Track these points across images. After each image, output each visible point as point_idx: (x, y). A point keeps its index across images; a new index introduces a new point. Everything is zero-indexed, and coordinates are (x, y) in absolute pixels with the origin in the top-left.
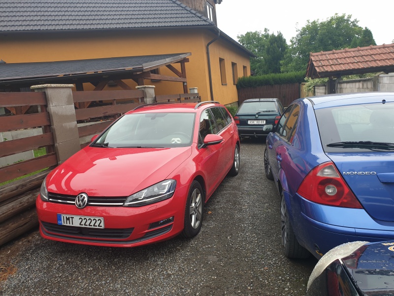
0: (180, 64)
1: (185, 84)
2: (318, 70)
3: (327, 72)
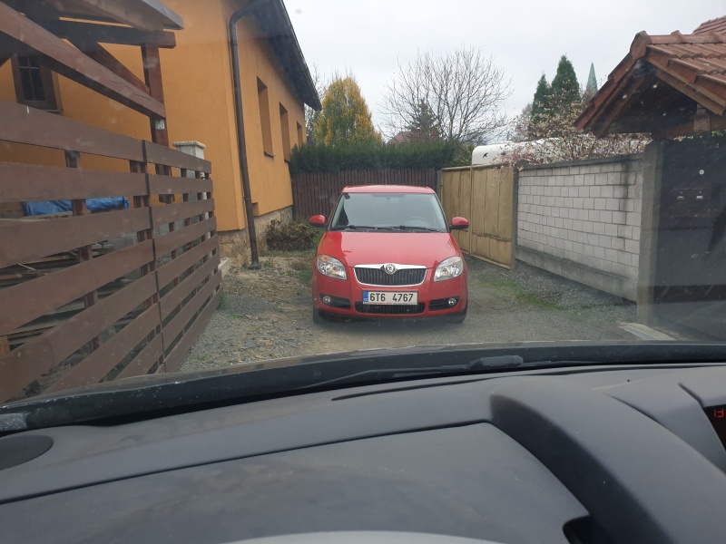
1: (161, 126)
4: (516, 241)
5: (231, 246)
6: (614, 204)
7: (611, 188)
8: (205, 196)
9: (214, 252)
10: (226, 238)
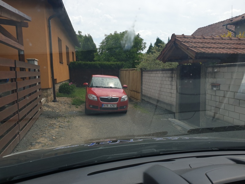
1: (22, 53)
4: (142, 93)
5: (46, 94)
6: (169, 83)
7: (168, 78)
8: (37, 77)
9: (40, 96)
10: (45, 91)
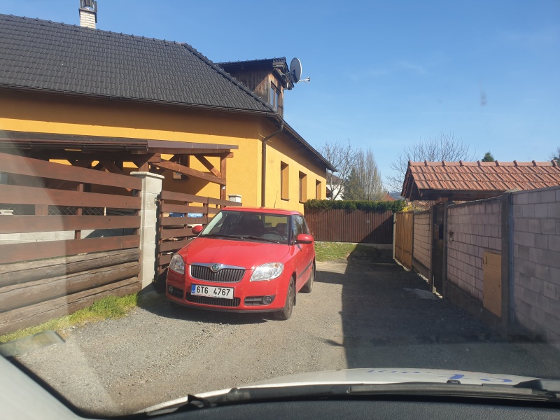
0: (219, 158)
1: (224, 188)
2: (419, 186)
3: (432, 190)
4: (413, 255)
6: (427, 233)
